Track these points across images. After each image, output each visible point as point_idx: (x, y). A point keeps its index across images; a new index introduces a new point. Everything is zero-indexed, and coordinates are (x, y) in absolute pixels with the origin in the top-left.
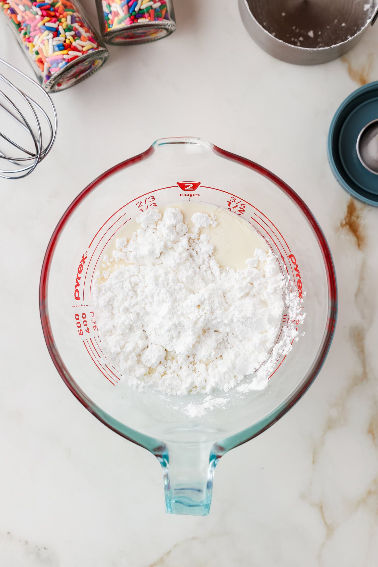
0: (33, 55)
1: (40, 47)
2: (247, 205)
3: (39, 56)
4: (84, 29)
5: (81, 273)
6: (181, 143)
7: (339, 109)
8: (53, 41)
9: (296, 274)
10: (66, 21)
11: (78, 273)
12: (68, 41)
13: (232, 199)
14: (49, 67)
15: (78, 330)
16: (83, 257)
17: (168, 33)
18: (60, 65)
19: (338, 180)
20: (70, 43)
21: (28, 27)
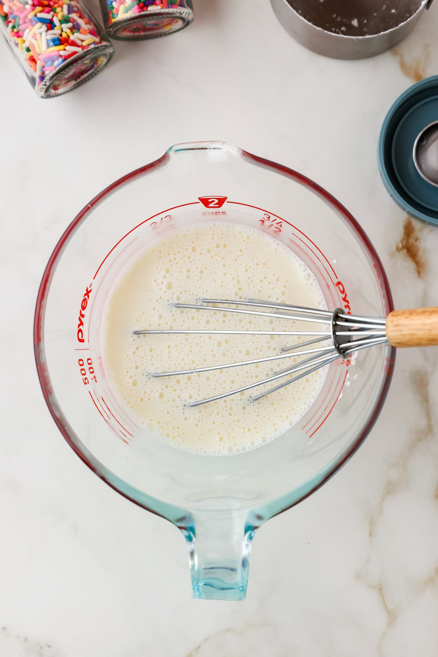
0: (24, 52)
1: (31, 42)
2: (284, 223)
3: (31, 53)
4: (84, 20)
5: (85, 310)
6: (202, 149)
7: (391, 109)
8: (47, 35)
9: (345, 306)
10: (62, 12)
11: (81, 309)
12: (64, 35)
13: (265, 217)
14: (42, 65)
15: (83, 379)
16: (87, 290)
17: (185, 24)
18: (56, 63)
19: (392, 195)
20: (67, 37)
21: (17, 19)
